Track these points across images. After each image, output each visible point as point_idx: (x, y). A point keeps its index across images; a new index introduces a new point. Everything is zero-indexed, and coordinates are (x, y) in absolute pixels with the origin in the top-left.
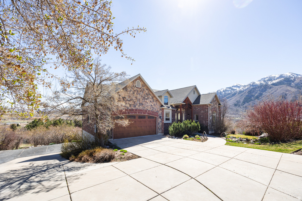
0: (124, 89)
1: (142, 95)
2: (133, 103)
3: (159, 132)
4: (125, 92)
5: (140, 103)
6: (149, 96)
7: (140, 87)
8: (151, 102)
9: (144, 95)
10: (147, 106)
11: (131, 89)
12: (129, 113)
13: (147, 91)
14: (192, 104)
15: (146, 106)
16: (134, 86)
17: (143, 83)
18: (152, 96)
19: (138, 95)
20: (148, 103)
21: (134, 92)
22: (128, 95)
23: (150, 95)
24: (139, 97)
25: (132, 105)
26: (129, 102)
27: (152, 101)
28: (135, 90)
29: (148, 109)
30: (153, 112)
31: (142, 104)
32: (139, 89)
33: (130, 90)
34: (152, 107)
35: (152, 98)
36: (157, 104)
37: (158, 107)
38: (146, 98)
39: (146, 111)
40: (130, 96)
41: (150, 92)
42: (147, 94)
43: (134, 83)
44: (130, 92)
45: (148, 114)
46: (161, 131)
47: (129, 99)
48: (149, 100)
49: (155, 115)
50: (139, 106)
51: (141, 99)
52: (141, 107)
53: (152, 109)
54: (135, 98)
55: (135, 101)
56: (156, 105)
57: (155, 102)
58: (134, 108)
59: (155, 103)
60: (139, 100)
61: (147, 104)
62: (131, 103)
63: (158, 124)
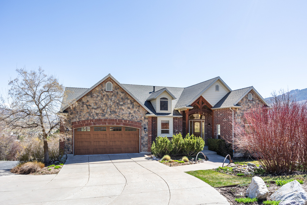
0: (89, 95)
1: (114, 101)
2: (101, 112)
3: (143, 149)
4: (90, 98)
5: (111, 111)
6: (126, 101)
7: (112, 91)
8: (129, 108)
9: (118, 100)
10: (123, 114)
11: (98, 94)
12: (94, 124)
13: (122, 95)
14: (212, 107)
15: (121, 114)
16: (102, 90)
17: (116, 85)
18: (130, 101)
19: (108, 100)
20: (125, 110)
21: (102, 98)
22: (94, 102)
23: (128, 99)
24: (109, 103)
25: (99, 114)
26: (96, 111)
27: (131, 107)
28: (104, 95)
29: (124, 117)
30: (132, 122)
31: (115, 112)
32: (109, 93)
33: (97, 96)
34: (131, 115)
35: (132, 103)
36: (139, 111)
37: (142, 115)
38: (121, 103)
39: (120, 121)
40: (96, 104)
41: (128, 96)
42: (122, 98)
43: (102, 87)
44: (97, 98)
45: (124, 124)
46: (146, 149)
47: (95, 107)
48: (126, 106)
49: (136, 126)
50: (110, 115)
51: (113, 106)
52: (112, 115)
53: (130, 118)
54: (104, 106)
55: (104, 109)
56: (137, 112)
57: (136, 108)
58: (102, 118)
59: (136, 110)
60: (111, 107)
61: (122, 112)
62: (98, 111)
63: (142, 138)
